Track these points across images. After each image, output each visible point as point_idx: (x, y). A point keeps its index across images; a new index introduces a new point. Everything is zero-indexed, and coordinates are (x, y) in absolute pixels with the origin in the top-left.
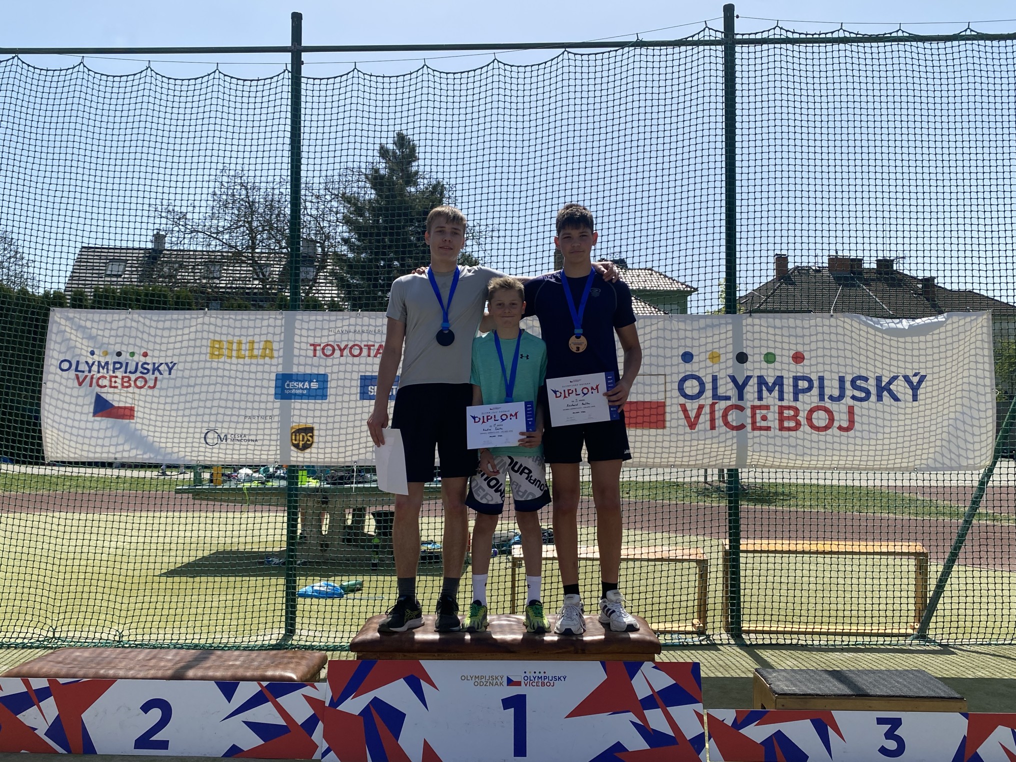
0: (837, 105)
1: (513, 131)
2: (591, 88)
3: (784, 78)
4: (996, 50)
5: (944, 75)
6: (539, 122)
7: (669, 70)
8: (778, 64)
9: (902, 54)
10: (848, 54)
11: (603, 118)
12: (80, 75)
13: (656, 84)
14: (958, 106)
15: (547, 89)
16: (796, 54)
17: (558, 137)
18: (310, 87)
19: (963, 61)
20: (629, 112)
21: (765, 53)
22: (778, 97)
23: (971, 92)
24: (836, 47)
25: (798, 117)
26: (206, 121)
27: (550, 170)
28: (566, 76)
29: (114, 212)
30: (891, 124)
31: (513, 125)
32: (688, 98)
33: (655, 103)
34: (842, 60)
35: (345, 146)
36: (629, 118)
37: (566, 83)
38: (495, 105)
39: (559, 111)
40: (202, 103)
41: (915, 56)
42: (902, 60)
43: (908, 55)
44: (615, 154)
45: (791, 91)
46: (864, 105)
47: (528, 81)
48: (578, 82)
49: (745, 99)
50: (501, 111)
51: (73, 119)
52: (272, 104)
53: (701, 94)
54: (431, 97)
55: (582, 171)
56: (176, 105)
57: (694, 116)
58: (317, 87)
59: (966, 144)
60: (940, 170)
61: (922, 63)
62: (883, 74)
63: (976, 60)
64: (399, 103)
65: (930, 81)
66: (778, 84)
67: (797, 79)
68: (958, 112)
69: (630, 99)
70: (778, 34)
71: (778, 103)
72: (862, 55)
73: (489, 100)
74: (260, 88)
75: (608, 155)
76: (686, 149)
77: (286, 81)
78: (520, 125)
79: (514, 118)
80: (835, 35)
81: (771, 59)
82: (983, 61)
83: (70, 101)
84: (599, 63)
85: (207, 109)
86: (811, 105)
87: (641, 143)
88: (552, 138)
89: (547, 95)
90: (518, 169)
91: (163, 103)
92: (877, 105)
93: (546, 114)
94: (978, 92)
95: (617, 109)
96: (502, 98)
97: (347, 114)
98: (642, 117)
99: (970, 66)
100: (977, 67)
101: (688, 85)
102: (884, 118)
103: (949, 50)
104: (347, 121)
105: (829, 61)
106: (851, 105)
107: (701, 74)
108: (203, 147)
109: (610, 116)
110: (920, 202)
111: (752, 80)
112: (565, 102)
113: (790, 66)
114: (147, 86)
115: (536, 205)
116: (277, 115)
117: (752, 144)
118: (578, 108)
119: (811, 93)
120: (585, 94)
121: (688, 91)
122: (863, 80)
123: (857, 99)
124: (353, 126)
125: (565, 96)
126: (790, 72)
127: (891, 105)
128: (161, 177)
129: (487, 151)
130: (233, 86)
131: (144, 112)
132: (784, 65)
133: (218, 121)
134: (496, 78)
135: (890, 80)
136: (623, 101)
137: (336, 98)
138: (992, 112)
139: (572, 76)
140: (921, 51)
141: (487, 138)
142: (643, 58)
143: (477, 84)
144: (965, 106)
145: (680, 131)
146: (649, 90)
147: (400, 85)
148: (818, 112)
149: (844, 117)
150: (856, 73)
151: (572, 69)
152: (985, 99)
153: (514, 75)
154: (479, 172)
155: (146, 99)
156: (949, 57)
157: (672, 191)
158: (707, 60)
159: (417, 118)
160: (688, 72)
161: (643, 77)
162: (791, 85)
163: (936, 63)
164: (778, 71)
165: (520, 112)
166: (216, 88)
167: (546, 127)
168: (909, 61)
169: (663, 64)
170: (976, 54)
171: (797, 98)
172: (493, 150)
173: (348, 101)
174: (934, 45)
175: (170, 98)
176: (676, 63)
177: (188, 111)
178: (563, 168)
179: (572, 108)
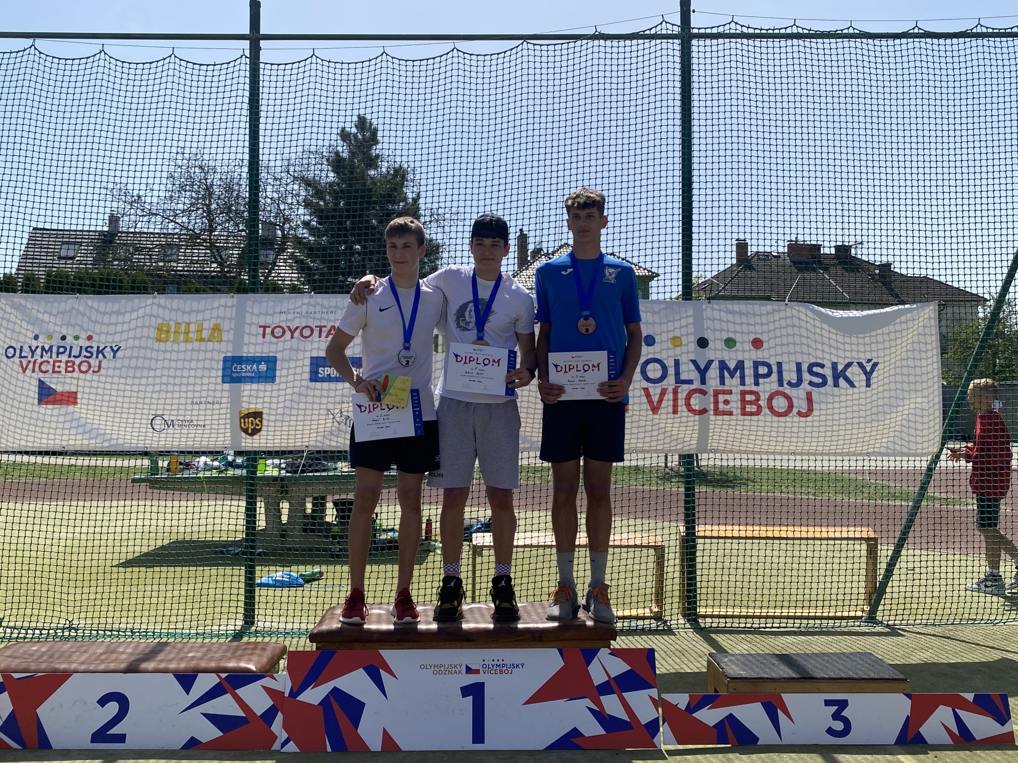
0: (792, 99)
1: (473, 117)
2: (551, 77)
3: (740, 71)
4: (942, 48)
5: (893, 72)
6: (499, 109)
7: (628, 61)
8: (734, 58)
9: (853, 51)
10: (802, 49)
11: (563, 105)
12: (31, 58)
13: (614, 74)
14: (906, 102)
15: (506, 77)
16: (751, 49)
17: (518, 123)
18: (267, 72)
19: (911, 58)
20: (588, 101)
21: (721, 47)
22: (734, 90)
23: (919, 89)
24: (789, 42)
25: (753, 109)
26: (160, 105)
27: (510, 155)
28: (525, 65)
29: (64, 195)
30: (843, 119)
31: (473, 111)
32: (646, 88)
33: (614, 92)
34: (796, 55)
35: (302, 130)
36: (588, 107)
37: (525, 72)
38: (454, 91)
39: (518, 98)
40: (156, 87)
41: (865, 52)
42: (853, 57)
43: (859, 51)
44: (575, 141)
45: (746, 84)
46: (817, 99)
47: (487, 69)
48: (538, 71)
49: (702, 91)
50: (460, 97)
51: (23, 102)
52: (228, 88)
53: (659, 85)
54: (390, 83)
55: (542, 157)
56: (130, 88)
57: (652, 106)
58: (274, 73)
59: (914, 139)
60: (889, 164)
61: (872, 59)
62: (835, 70)
63: (924, 58)
64: (357, 88)
65: (880, 77)
66: (734, 77)
67: (752, 73)
68: (907, 108)
69: (589, 88)
70: (733, 29)
71: (734, 96)
72: (814, 51)
73: (448, 86)
74: (216, 73)
75: (568, 142)
76: (645, 138)
77: (245, 66)
78: (479, 111)
79: (473, 105)
80: (789, 31)
81: (727, 52)
82: (930, 59)
83: (20, 83)
84: (558, 53)
85: (162, 93)
86: (766, 99)
87: (600, 130)
88: (511, 124)
89: (506, 83)
90: (478, 154)
91: (117, 86)
92: (830, 100)
93: (506, 101)
94: (925, 89)
95: (576, 97)
96: (461, 85)
97: (305, 99)
98: (601, 105)
99: (918, 64)
100: (924, 64)
101: (646, 76)
102: (836, 112)
103: (898, 48)
104: (304, 105)
105: (783, 56)
106: (804, 99)
107: (659, 66)
108: (157, 130)
109: (569, 104)
110: (871, 195)
111: (708, 73)
112: (525, 90)
113: (745, 60)
114: (101, 69)
115: (496, 188)
116: (233, 100)
117: (709, 134)
118: (537, 96)
119: (766, 86)
120: (544, 83)
121: (646, 82)
122: (816, 75)
123: (810, 93)
124: (310, 111)
125: (525, 84)
126: (746, 66)
127: (842, 100)
128: (113, 160)
129: (446, 136)
130: (189, 71)
131: (97, 95)
132: (739, 58)
133: (173, 105)
134: (455, 66)
135: (842, 75)
136: (582, 90)
137: (293, 83)
138: (938, 108)
139: (531, 65)
140: (871, 48)
141: (446, 123)
142: (602, 49)
143: (436, 72)
144: (913, 102)
145: (639, 120)
146: (608, 80)
147: (359, 71)
148: (773, 105)
149: (798, 111)
150: (809, 68)
151: (531, 59)
152: (932, 96)
153: (474, 63)
154: (438, 156)
155: (99, 82)
156: (898, 54)
157: (631, 178)
158: (664, 52)
159: (376, 103)
160: (646, 64)
161: (602, 68)
162: (746, 78)
163: (885, 60)
164: (734, 64)
165: (480, 99)
166: (171, 72)
167: (505, 113)
168: (860, 57)
169: (621, 56)
170: (923, 51)
171: (753, 91)
172: (452, 135)
173: (306, 86)
174: (884, 42)
175: (124, 82)
176: (634, 54)
177: (143, 95)
178: (523, 153)
179: (531, 96)
